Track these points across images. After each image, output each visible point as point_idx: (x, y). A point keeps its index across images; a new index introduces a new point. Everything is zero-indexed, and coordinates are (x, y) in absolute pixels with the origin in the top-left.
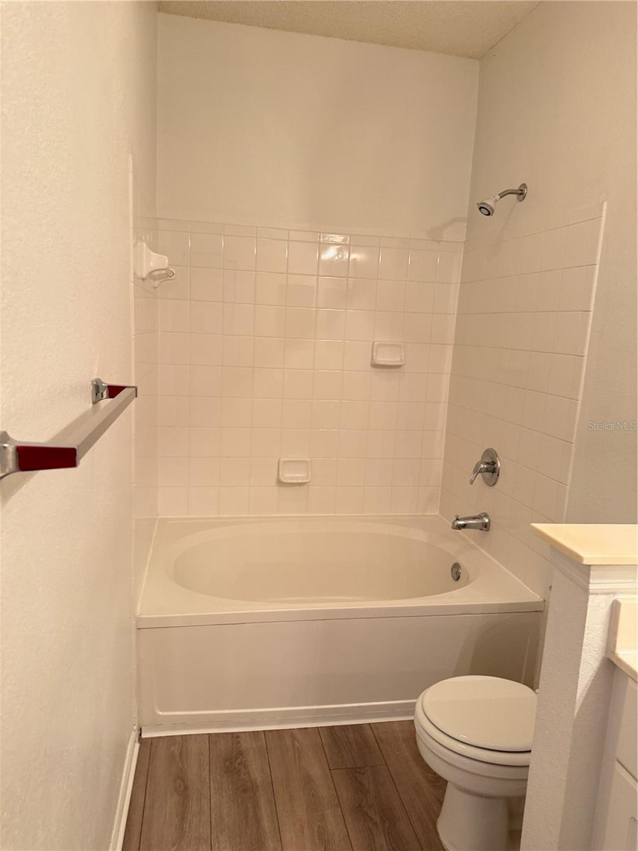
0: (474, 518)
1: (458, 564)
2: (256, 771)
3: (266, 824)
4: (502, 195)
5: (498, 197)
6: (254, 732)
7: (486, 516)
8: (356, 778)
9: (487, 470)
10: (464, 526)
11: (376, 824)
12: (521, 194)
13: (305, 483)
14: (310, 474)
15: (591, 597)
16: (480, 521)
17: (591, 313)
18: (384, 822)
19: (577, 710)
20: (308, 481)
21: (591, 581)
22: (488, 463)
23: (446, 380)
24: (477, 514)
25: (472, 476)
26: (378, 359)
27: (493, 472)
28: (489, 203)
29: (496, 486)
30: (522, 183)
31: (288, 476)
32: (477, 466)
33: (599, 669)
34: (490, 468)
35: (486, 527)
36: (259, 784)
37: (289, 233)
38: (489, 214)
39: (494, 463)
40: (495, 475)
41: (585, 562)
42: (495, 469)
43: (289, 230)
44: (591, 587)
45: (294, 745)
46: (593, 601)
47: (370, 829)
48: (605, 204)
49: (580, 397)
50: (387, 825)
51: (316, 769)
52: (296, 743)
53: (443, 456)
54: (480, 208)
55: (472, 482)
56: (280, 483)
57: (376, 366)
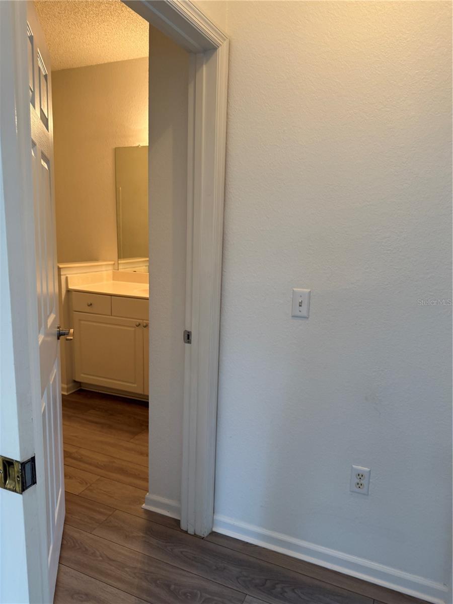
33: (66, 292)
41: (61, 267)
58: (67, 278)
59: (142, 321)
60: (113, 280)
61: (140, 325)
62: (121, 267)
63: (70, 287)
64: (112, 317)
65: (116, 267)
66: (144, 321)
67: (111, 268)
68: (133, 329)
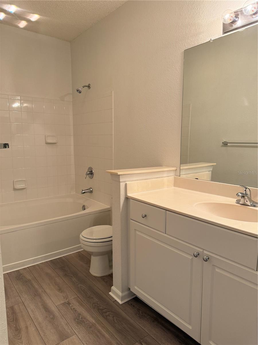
0: (87, 190)
1: (84, 205)
2: (28, 277)
3: (37, 286)
4: (84, 87)
5: (82, 87)
6: (24, 268)
7: (91, 188)
8: (63, 269)
9: (90, 174)
10: (84, 192)
11: (72, 277)
12: (89, 87)
13: (25, 188)
14: (26, 184)
15: (121, 183)
16: (89, 190)
17: (113, 123)
18: (74, 276)
19: (121, 211)
20: (26, 187)
21: (120, 179)
22: (90, 172)
23: (72, 148)
24: (88, 188)
25: (86, 176)
26: (48, 141)
27: (92, 174)
28: (80, 89)
29: (93, 178)
30: (89, 83)
31: (18, 186)
32: (87, 173)
33: (125, 200)
34: (91, 173)
35: (91, 192)
36: (31, 279)
37: (8, 96)
38: (80, 93)
39: (92, 171)
40: (93, 175)
41: (119, 174)
42: (92, 173)
43: (8, 95)
44: (120, 180)
45: (39, 268)
46: (121, 184)
47: (71, 278)
48: (113, 92)
49: (113, 147)
50: (75, 276)
51: (49, 271)
52: (40, 267)
53: (74, 174)
54: (77, 91)
55: (86, 178)
56: (15, 189)
57: (47, 143)
58: (126, 185)
59: (201, 250)
60: (174, 186)
61: (199, 254)
62: (183, 173)
63: (129, 195)
64: (166, 235)
65: (178, 173)
66: (205, 252)
67: (172, 174)
68: (190, 257)
